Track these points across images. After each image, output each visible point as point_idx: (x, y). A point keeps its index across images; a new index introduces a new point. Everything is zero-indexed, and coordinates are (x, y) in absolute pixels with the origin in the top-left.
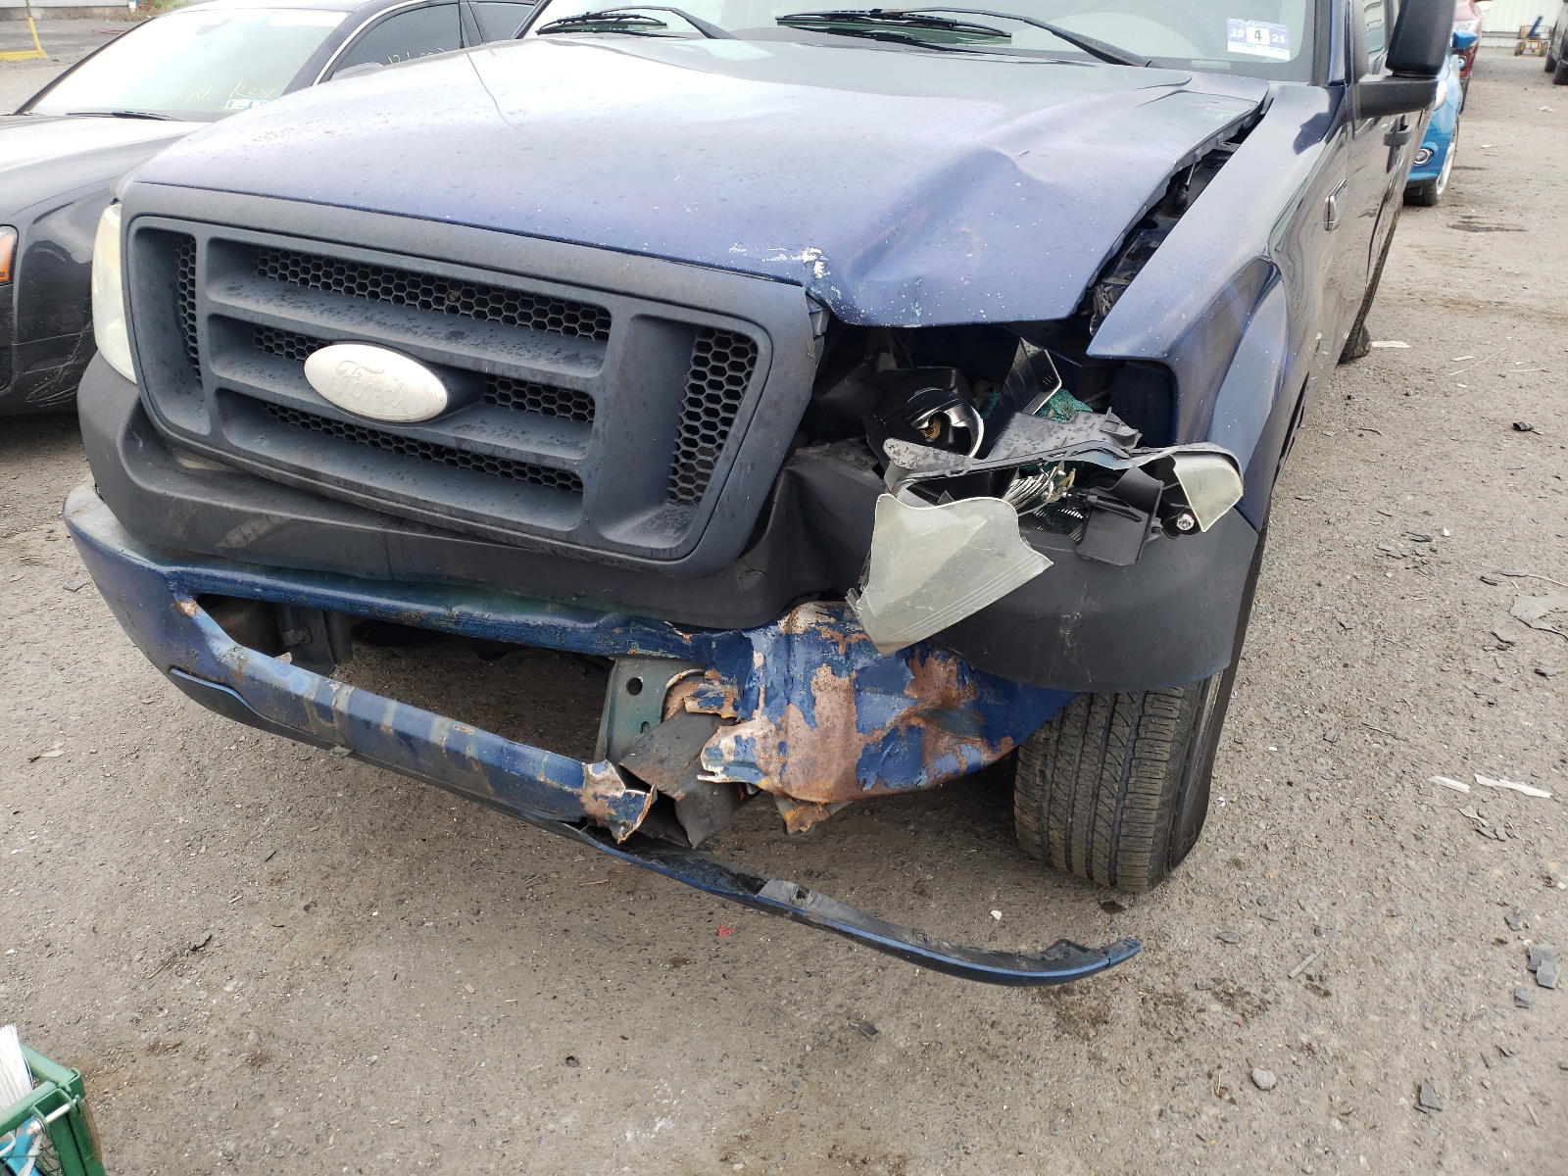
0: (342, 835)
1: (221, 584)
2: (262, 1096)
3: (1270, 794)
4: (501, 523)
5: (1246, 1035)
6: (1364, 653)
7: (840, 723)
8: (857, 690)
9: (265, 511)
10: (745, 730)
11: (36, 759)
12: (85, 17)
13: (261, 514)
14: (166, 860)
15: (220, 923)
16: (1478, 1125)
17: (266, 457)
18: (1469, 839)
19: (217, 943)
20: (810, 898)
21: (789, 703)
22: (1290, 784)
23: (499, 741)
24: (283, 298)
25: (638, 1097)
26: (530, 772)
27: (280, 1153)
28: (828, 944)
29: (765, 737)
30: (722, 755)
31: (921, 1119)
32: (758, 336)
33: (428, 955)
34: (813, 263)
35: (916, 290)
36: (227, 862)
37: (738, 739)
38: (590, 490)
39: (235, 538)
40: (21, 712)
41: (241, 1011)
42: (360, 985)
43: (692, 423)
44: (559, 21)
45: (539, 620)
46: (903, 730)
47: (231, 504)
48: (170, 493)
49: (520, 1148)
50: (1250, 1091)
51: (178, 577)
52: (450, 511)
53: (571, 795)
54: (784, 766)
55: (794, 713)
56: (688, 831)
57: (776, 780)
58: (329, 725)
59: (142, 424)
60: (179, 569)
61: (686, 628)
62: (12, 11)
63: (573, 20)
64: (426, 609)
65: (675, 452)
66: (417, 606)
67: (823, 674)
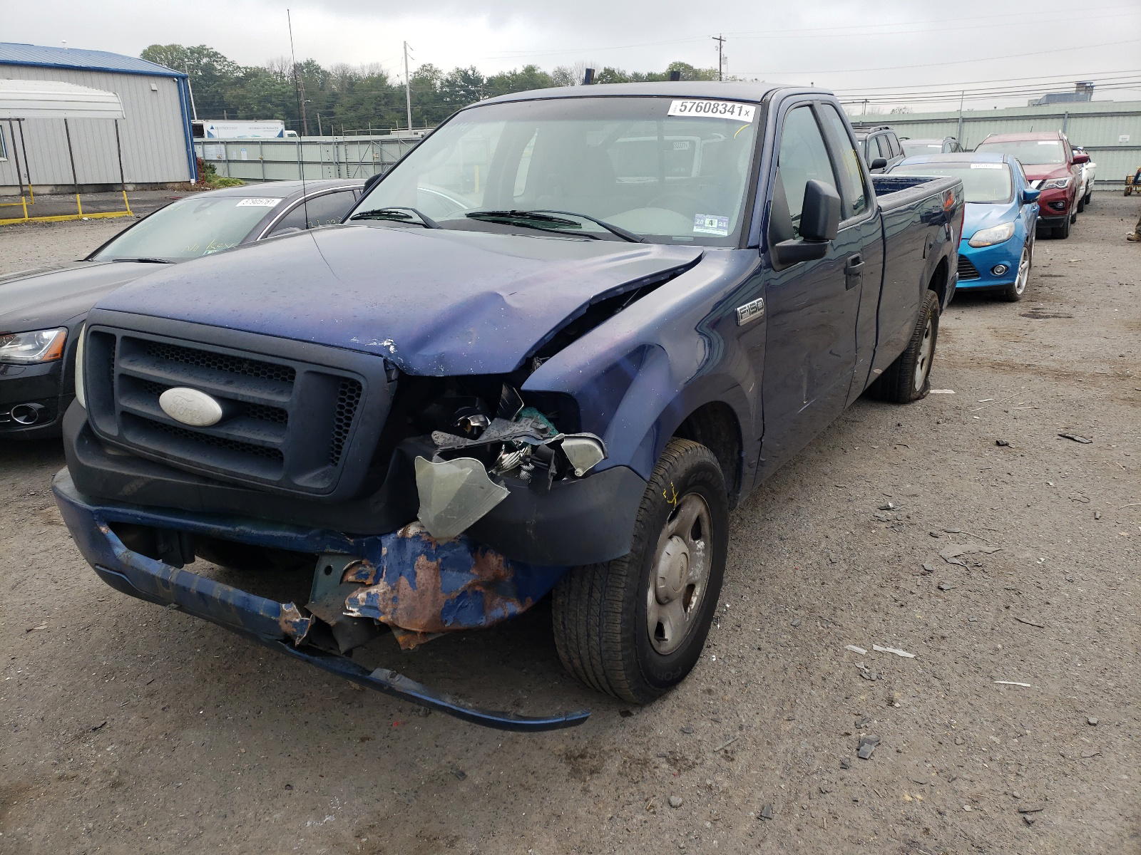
0: (194, 672)
1: (121, 516)
2: (114, 802)
3: (745, 655)
4: (247, 477)
5: (677, 780)
6: (838, 576)
7: (430, 587)
8: (442, 568)
9: (141, 475)
10: (373, 590)
11: (30, 630)
12: (162, 189)
13: (139, 477)
14: (91, 685)
15: (113, 716)
16: (791, 827)
17: (142, 447)
18: (853, 679)
19: (108, 726)
20: (397, 678)
21: (400, 575)
22: (759, 649)
23: (243, 594)
24: (154, 365)
25: (319, 805)
26: (256, 610)
27: (116, 829)
28: (453, 731)
29: (385, 593)
30: (358, 602)
31: (474, 819)
32: (362, 381)
33: (225, 734)
34: (389, 346)
35: (441, 359)
36: (125, 685)
37: (368, 594)
38: (287, 458)
39: (127, 490)
40: (28, 606)
41: (113, 761)
42: (182, 748)
43: (340, 424)
44: (360, 214)
45: (279, 533)
46: (469, 591)
47: (126, 472)
48: (96, 467)
49: (247, 828)
50: (666, 808)
51: (98, 512)
52: (226, 472)
53: (275, 621)
54: (395, 609)
55: (404, 581)
56: (339, 642)
57: (389, 617)
58: (168, 591)
59: (88, 432)
60: (100, 508)
61: (351, 536)
62: (114, 186)
63: (367, 213)
64: (222, 528)
65: (332, 439)
66: (216, 527)
67: (422, 560)
